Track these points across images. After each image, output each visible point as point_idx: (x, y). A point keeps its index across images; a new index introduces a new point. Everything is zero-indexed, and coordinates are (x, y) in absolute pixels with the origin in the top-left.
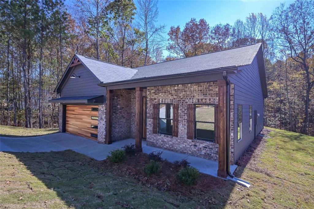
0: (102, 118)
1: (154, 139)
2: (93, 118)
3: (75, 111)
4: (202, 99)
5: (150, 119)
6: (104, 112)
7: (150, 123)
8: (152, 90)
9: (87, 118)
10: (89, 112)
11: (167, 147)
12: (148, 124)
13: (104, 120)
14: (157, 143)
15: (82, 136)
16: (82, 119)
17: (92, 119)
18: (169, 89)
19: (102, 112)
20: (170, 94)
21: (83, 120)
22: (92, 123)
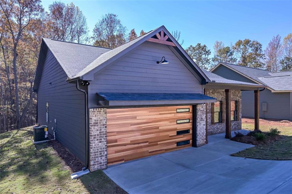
0: (202, 119)
1: (212, 129)
2: (178, 122)
3: (138, 118)
4: (233, 98)
5: (209, 114)
6: (204, 112)
7: (209, 117)
8: (211, 90)
9: (169, 123)
10: (173, 114)
11: (219, 131)
12: (208, 118)
13: (204, 120)
14: (214, 131)
15: (160, 152)
16: (158, 128)
17: (177, 124)
18: (220, 90)
19: (202, 112)
20: (220, 94)
21: (160, 128)
22: (178, 128)
